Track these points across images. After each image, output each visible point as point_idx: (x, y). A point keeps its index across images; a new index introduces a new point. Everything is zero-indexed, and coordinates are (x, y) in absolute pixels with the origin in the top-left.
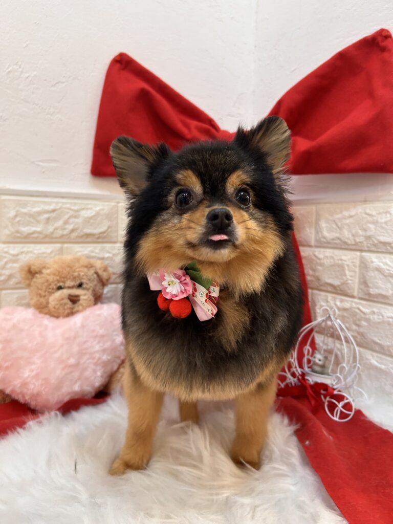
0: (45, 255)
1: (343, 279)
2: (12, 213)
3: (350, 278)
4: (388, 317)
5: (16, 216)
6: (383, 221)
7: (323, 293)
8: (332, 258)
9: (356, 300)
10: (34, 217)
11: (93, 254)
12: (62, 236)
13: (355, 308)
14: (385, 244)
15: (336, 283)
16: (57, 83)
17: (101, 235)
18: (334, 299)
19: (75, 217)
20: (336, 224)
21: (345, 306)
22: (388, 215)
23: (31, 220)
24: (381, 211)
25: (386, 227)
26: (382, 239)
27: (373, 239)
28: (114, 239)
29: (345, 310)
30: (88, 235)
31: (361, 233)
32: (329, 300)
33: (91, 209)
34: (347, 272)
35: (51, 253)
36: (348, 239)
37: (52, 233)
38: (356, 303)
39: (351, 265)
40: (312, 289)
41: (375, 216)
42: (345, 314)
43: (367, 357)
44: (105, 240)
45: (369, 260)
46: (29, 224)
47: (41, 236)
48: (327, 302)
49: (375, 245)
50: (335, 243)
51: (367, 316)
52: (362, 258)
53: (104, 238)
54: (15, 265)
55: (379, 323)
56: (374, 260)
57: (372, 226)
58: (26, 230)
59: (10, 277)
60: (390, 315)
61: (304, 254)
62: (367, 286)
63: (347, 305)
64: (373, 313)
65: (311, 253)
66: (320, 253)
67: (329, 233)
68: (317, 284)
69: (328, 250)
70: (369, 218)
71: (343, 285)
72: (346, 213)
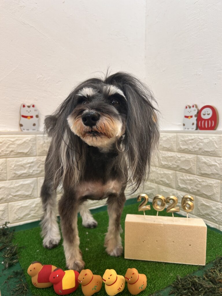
1: (189, 167)
3: (192, 166)
4: (210, 183)
6: (206, 142)
8: (185, 157)
9: (196, 176)
13: (195, 179)
14: (207, 152)
15: (187, 168)
16: (59, 82)
18: (186, 175)
20: (186, 143)
22: (208, 140)
24: (205, 137)
25: (208, 145)
26: (206, 150)
27: (202, 150)
29: (191, 180)
31: (197, 147)
34: (191, 164)
36: (192, 149)
39: (193, 160)
40: (176, 171)
41: (203, 140)
42: (191, 182)
43: (201, 201)
45: (201, 159)
48: (183, 177)
49: (203, 152)
50: (186, 151)
51: (201, 183)
52: (197, 157)
55: (206, 186)
56: (203, 159)
57: (201, 144)
60: (210, 182)
61: (171, 155)
62: (200, 170)
63: (191, 178)
64: (203, 181)
65: (175, 155)
66: (179, 155)
67: (183, 146)
68: (178, 169)
69: (182, 154)
70: (200, 141)
71: (190, 169)
72: (190, 138)
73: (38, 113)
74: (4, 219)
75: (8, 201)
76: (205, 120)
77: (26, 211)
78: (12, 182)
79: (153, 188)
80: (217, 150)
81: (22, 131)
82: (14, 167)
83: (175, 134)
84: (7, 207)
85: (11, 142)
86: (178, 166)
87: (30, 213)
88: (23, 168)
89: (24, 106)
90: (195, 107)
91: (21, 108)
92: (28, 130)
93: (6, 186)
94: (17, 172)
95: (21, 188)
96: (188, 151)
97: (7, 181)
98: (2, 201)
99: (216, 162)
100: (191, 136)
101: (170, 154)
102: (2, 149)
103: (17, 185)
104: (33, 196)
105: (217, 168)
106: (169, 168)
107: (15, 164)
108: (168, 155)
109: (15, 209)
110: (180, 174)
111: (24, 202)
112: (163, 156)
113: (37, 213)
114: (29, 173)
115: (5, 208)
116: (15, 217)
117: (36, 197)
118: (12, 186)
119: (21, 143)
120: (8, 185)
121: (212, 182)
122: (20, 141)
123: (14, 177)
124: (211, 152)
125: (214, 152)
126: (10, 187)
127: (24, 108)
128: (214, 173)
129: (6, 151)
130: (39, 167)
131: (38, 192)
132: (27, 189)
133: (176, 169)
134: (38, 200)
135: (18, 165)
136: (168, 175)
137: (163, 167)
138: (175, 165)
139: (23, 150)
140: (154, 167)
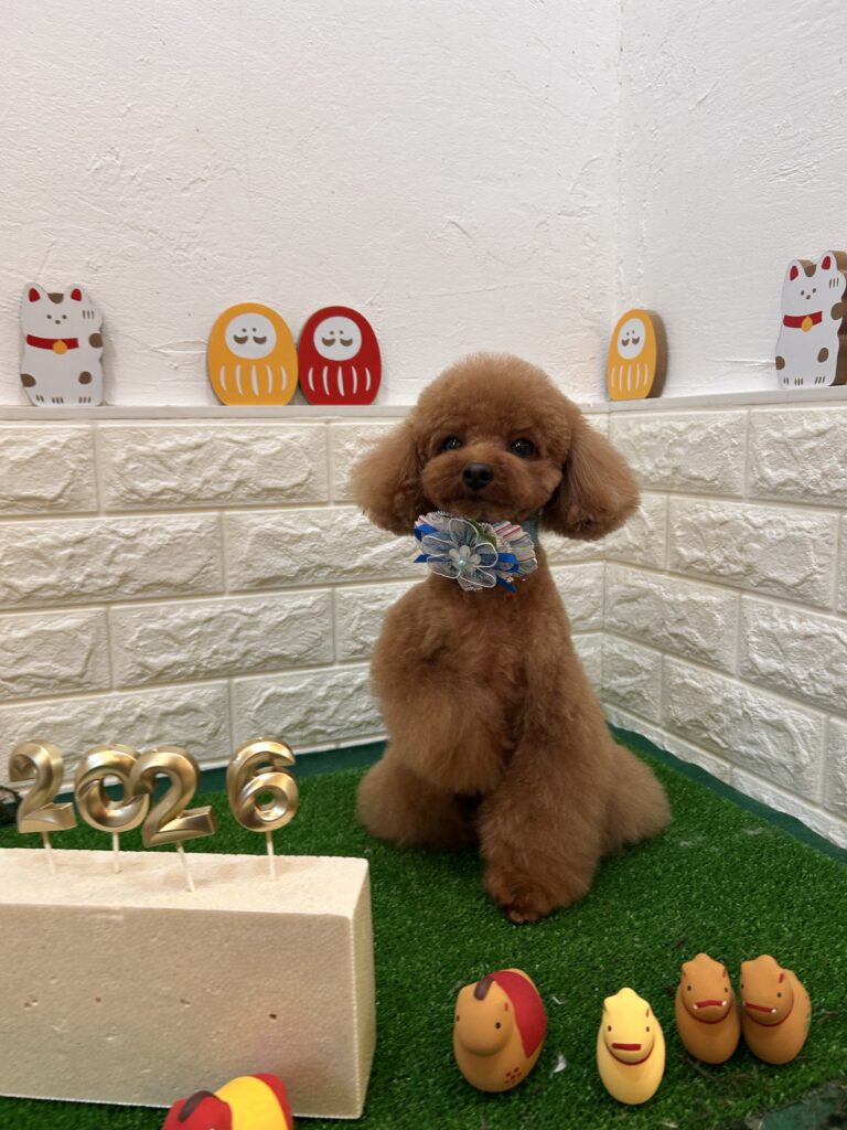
0: (188, 534)
1: (803, 571)
2: (121, 455)
3: (820, 570)
5: (128, 460)
7: (763, 601)
8: (783, 524)
9: (831, 617)
10: (162, 460)
11: (282, 529)
12: (218, 496)
13: (828, 634)
15: (790, 579)
17: (295, 489)
18: (786, 614)
19: (242, 456)
20: (790, 451)
21: (808, 629)
23: (156, 466)
28: (324, 500)
29: (808, 637)
30: (271, 491)
32: (775, 615)
33: (273, 437)
34: (812, 556)
35: (200, 527)
36: (817, 483)
37: (200, 490)
38: (830, 623)
39: (820, 540)
40: (742, 590)
44: (303, 500)
46: (153, 474)
47: (179, 497)
48: (773, 619)
50: (788, 492)
52: (843, 524)
53: (303, 495)
54: (131, 556)
58: (147, 486)
59: (125, 578)
61: (723, 516)
63: (810, 627)
65: (737, 513)
66: (756, 514)
67: (774, 470)
68: (751, 581)
69: (773, 508)
71: (805, 584)
72: (810, 427)
73: (103, 327)
77: (62, 744)
79: (640, 668)
81: (34, 405)
83: (744, 412)
86: (750, 569)
88: (43, 565)
89: (34, 296)
90: (834, 263)
91: (21, 306)
92: (59, 400)
94: (16, 581)
95: (38, 647)
96: (801, 491)
100: (815, 418)
101: (716, 509)
104: (89, 683)
106: (712, 577)
108: (708, 516)
110: (757, 603)
111: (51, 705)
112: (689, 519)
119: (27, 457)
122: (25, 448)
123: (5, 600)
127: (36, 303)
130: (110, 562)
131: (111, 664)
132: (63, 650)
133: (742, 580)
134: (116, 700)
135: (21, 550)
136: (707, 609)
137: (685, 572)
138: (735, 562)
139: (40, 487)
140: (648, 573)
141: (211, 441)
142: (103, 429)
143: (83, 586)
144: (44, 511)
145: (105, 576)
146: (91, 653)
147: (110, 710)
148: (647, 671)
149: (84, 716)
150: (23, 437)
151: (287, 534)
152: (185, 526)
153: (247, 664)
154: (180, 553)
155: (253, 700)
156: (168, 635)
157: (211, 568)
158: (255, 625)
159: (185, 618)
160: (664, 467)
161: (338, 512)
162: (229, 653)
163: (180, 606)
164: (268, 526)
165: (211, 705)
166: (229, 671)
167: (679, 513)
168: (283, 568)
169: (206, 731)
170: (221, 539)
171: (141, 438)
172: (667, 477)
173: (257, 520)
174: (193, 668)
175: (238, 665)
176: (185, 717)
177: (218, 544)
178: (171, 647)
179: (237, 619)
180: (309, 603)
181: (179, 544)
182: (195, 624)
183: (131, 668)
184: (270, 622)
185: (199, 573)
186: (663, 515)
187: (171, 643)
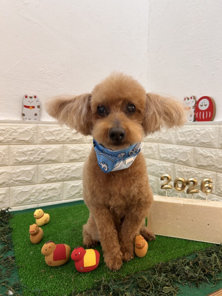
0: (56, 149)
1: (187, 158)
2: (43, 132)
3: (190, 158)
5: (44, 133)
6: (203, 133)
7: (179, 165)
8: (182, 149)
10: (52, 133)
12: (63, 141)
13: (191, 171)
14: (203, 143)
15: (184, 160)
16: (60, 74)
18: (183, 168)
20: (184, 134)
22: (205, 131)
23: (50, 134)
24: (202, 129)
25: (204, 136)
26: (203, 141)
27: (199, 141)
28: (85, 142)
29: (188, 172)
30: (74, 140)
31: (194, 138)
32: (181, 168)
34: (189, 156)
35: (58, 149)
36: (189, 141)
37: (59, 140)
38: (193, 169)
39: (190, 152)
40: (174, 163)
41: (199, 131)
42: (188, 174)
45: (198, 150)
46: (49, 136)
47: (55, 141)
48: (181, 169)
49: (200, 144)
50: (184, 143)
51: (197, 175)
52: (194, 149)
53: (81, 141)
54: (43, 154)
55: (202, 177)
56: (200, 150)
57: (198, 135)
58: (48, 138)
59: (42, 159)
60: (206, 174)
61: (170, 148)
62: (197, 162)
63: (189, 170)
64: (199, 173)
65: (173, 147)
66: (177, 147)
67: (181, 138)
68: (176, 161)
69: (180, 146)
70: (197, 132)
71: (187, 161)
72: (188, 130)
73: (40, 104)
74: (6, 202)
75: (9, 186)
76: (202, 111)
77: (26, 196)
78: (14, 167)
79: (152, 181)
80: (213, 141)
81: (24, 120)
82: (16, 153)
84: (9, 191)
85: (13, 131)
86: (176, 158)
87: (30, 198)
88: (24, 155)
89: (26, 97)
90: (193, 98)
91: (23, 99)
92: (30, 119)
93: (8, 171)
94: (18, 159)
95: (22, 174)
96: (186, 142)
97: (9, 167)
98: (4, 185)
99: (212, 154)
100: (189, 128)
101: (169, 146)
102: (5, 137)
103: (19, 171)
104: (33, 182)
105: (213, 159)
106: (168, 160)
107: (16, 151)
108: (167, 148)
109: (15, 193)
110: (177, 165)
111: (24, 187)
112: (163, 148)
113: (37, 198)
114: (29, 160)
115: (6, 192)
116: (16, 200)
117: (36, 183)
118: (14, 171)
119: (23, 131)
120: (10, 170)
121: (208, 174)
122: (22, 129)
123: (16, 163)
124: (207, 144)
125: (210, 144)
126: (11, 172)
127: (27, 99)
128: (210, 165)
129: (9, 138)
130: (39, 155)
131: (38, 178)
132: (28, 175)
133: (174, 161)
134: (38, 186)
135: (20, 152)
136: (167, 167)
137: (162, 160)
138: (173, 157)
139: (25, 138)
140: (154, 160)
141: (62, 129)
142: (40, 126)
143: (33, 160)
144: (25, 143)
145: (38, 158)
146: (34, 175)
147: (37, 188)
148: (154, 181)
149: (31, 190)
150: (22, 127)
151: (77, 150)
152: (55, 147)
153: (67, 179)
154: (54, 153)
155: (68, 187)
156: (51, 172)
157: (61, 157)
158: (69, 170)
159: (54, 168)
160: (158, 137)
161: (88, 145)
162: (64, 176)
163: (53, 165)
164: (73, 148)
165: (59, 188)
166: (63, 180)
167: (161, 147)
168: (76, 157)
169: (58, 194)
170: (63, 151)
171: (47, 128)
172: (158, 140)
173: (71, 146)
174: (56, 179)
175: (65, 179)
176: (53, 190)
177: (62, 151)
178: (51, 174)
179: (65, 169)
180: (81, 165)
181: (54, 151)
182: (56, 169)
183: (42, 179)
184: (73, 169)
185: (58, 158)
186: (157, 147)
187: (51, 173)
